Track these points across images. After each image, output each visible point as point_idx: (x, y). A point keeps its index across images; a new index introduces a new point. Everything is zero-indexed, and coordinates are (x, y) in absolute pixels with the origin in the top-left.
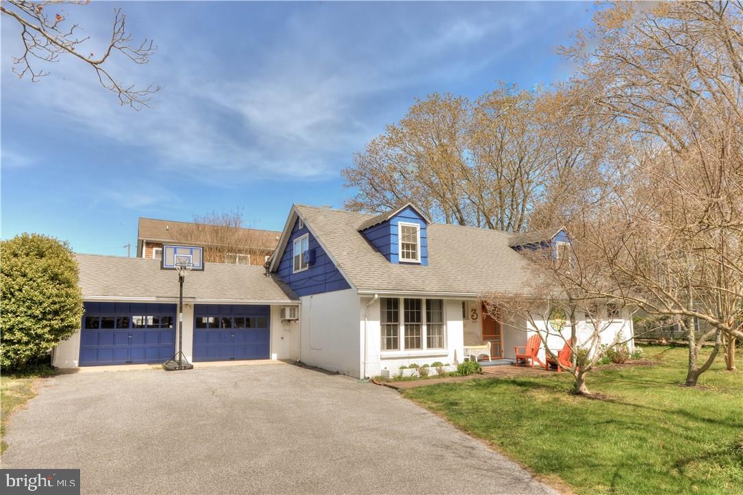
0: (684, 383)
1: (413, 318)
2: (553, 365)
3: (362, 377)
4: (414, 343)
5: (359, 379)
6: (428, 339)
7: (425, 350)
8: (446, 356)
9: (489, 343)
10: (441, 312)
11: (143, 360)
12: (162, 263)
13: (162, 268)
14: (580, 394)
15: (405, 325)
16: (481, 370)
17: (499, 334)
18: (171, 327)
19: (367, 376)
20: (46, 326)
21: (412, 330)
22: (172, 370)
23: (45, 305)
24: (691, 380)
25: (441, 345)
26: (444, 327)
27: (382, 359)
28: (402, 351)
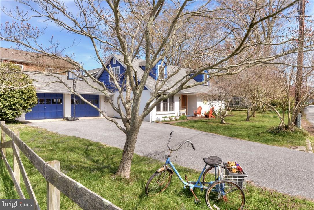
0: (246, 120)
1: (165, 101)
2: (206, 116)
3: (151, 121)
4: (165, 109)
5: (150, 122)
6: (169, 107)
7: (168, 112)
8: (174, 114)
9: (185, 109)
10: (172, 99)
11: (50, 117)
12: (68, 77)
13: (68, 79)
14: (223, 123)
15: (163, 103)
16: (187, 118)
17: (186, 106)
18: (61, 103)
19: (153, 120)
20: (27, 103)
21: (164, 105)
22: (72, 121)
23: (27, 94)
24: (248, 119)
25: (172, 110)
26: (174, 104)
27: (157, 115)
28: (162, 112)
